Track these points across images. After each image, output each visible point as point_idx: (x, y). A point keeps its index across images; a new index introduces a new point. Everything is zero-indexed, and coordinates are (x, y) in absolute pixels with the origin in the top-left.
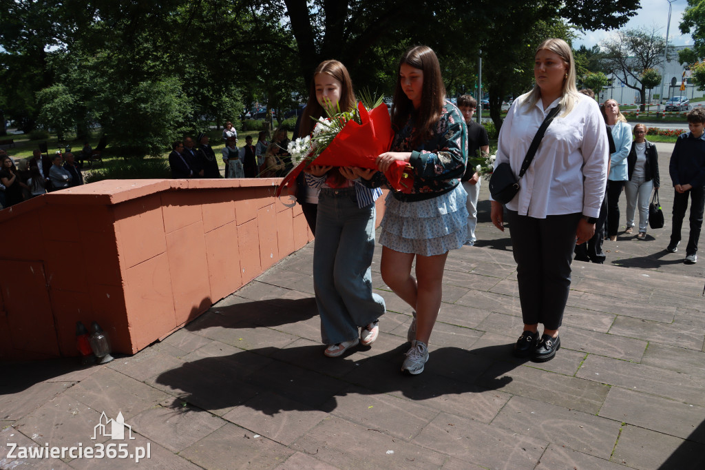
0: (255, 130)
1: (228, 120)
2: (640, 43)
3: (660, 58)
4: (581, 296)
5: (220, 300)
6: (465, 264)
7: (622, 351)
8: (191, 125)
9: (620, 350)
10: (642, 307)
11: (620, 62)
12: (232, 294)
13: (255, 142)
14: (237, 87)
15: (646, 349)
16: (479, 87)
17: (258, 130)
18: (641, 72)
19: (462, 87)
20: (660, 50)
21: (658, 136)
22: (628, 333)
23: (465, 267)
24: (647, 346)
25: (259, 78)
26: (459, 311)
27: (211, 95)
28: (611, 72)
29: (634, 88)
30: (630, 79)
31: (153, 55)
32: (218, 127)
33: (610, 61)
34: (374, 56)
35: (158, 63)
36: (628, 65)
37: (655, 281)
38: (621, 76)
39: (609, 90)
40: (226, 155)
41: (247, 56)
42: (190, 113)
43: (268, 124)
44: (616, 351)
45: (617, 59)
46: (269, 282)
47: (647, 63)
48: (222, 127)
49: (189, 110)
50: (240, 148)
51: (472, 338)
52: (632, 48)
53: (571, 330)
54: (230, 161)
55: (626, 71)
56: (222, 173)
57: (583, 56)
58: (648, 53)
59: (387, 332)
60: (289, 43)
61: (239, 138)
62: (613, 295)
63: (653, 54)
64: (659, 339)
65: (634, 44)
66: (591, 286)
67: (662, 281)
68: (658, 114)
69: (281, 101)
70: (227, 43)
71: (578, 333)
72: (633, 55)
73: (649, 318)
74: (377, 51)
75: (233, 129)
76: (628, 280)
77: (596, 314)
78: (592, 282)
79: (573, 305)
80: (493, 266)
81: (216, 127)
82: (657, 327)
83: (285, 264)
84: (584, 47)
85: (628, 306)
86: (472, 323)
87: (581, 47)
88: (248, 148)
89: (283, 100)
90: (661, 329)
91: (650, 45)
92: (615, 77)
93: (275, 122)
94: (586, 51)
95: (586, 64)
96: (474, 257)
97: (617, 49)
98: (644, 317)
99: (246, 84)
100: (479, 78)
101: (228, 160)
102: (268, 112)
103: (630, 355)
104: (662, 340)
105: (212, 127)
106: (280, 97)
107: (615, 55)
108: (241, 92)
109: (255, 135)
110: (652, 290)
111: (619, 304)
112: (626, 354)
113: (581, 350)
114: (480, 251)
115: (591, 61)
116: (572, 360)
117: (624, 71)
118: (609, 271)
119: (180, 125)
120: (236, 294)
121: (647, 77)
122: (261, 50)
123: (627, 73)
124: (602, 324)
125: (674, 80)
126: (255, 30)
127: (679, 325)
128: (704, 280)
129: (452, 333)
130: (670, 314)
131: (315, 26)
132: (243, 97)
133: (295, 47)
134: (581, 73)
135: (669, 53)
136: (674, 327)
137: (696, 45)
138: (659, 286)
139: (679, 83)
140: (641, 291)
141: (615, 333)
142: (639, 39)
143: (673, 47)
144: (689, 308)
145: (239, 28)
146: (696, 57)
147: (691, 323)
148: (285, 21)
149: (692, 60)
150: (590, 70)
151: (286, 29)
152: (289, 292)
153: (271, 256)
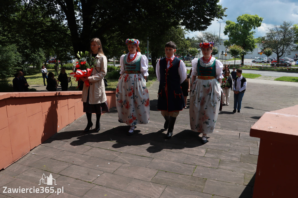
0: (51, 68)
2: (210, 37)
3: (217, 43)
4: (192, 141)
6: (144, 129)
7: (210, 164)
8: (21, 67)
9: (209, 163)
10: (217, 145)
12: (40, 145)
14: (43, 50)
15: (219, 162)
16: (147, 53)
17: (52, 69)
20: (217, 40)
22: (212, 156)
23: (143, 130)
24: (220, 161)
25: (53, 46)
26: (142, 149)
32: (34, 67)
37: (221, 133)
39: (199, 55)
43: (57, 67)
44: (208, 164)
49: (20, 59)
51: (148, 161)
52: (207, 39)
53: (189, 156)
59: (111, 160)
60: (67, 31)
63: (215, 42)
64: (224, 158)
67: (225, 133)
71: (192, 157)
73: (220, 149)
77: (198, 148)
79: (190, 145)
80: (156, 129)
82: (223, 153)
83: (65, 130)
85: (211, 144)
86: (148, 155)
87: (188, 38)
90: (224, 153)
91: (213, 38)
93: (60, 65)
94: (190, 39)
95: (190, 44)
99: (47, 49)
100: (147, 49)
102: (57, 61)
103: (214, 165)
105: (31, 67)
106: (62, 55)
108: (44, 52)
110: (220, 137)
111: (208, 144)
112: (212, 165)
113: (194, 164)
115: (192, 43)
116: (190, 169)
120: (42, 144)
122: (54, 34)
124: (202, 152)
125: (223, 52)
126: (51, 25)
127: (231, 151)
128: (239, 132)
129: (139, 159)
130: (227, 147)
131: (79, 25)
132: (45, 54)
133: (70, 33)
134: (188, 48)
135: (220, 42)
136: (229, 152)
137: (230, 39)
138: (223, 136)
139: (224, 53)
140: (216, 138)
141: (207, 156)
142: (209, 36)
143: (222, 39)
144: (235, 144)
145: (44, 24)
146: (230, 43)
147: (235, 150)
148: (65, 22)
149: (229, 45)
150: (192, 47)
151: (65, 26)
152: (67, 143)
153: (59, 127)
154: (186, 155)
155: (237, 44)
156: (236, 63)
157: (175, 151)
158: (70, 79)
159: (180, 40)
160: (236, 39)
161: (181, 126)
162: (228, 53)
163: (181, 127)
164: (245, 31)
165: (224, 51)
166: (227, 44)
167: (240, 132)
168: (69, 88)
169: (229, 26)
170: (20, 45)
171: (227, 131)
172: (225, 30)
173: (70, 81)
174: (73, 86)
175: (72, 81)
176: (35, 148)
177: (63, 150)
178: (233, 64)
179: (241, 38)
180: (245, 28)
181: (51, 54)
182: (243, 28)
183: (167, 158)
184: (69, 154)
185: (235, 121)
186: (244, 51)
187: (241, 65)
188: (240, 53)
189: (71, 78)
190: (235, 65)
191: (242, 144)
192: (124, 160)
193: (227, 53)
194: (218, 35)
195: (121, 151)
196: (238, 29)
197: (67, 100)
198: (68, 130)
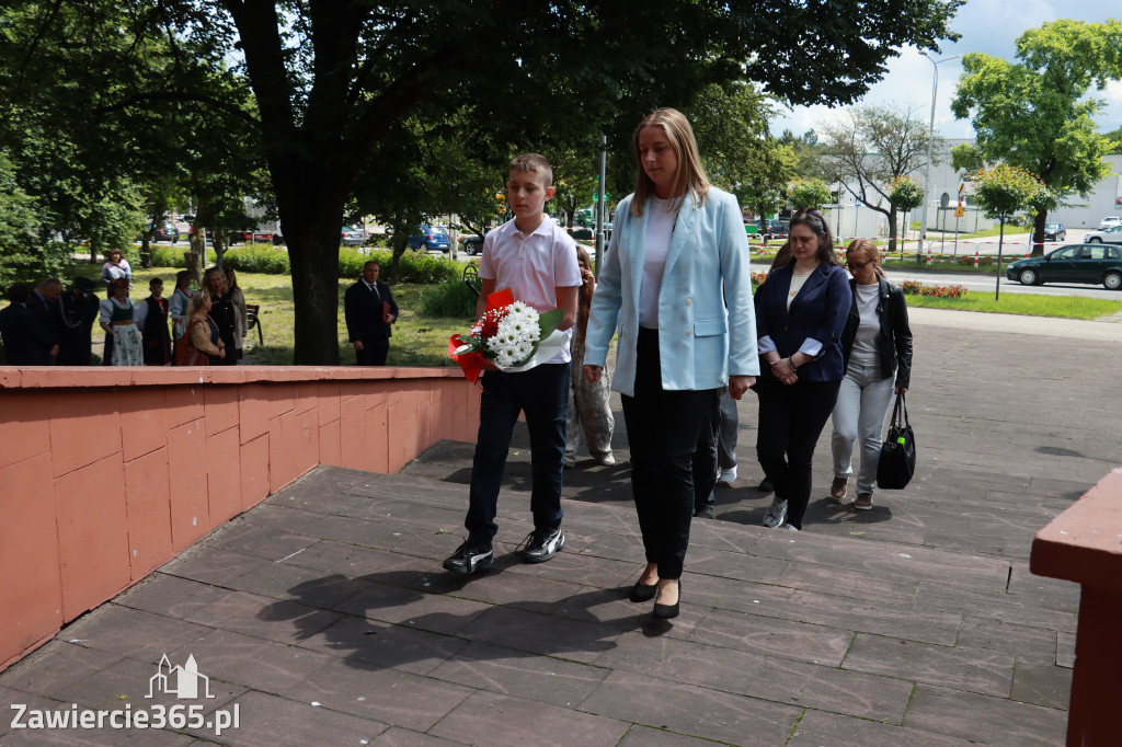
0: (169, 265)
1: (115, 245)
2: (887, 131)
3: (921, 158)
4: (789, 597)
5: (83, 615)
7: (868, 703)
8: (34, 252)
9: (862, 699)
10: (901, 617)
11: (854, 164)
12: (109, 601)
13: (168, 289)
14: (135, 181)
15: (911, 697)
16: (600, 199)
17: (177, 267)
18: (889, 182)
19: (569, 198)
20: (920, 144)
21: (920, 296)
22: (877, 666)
23: (572, 543)
24: (914, 691)
26: (562, 628)
27: (80, 195)
28: (837, 179)
29: (878, 209)
30: (870, 191)
32: (93, 255)
33: (835, 160)
34: (405, 135)
36: (866, 168)
37: (921, 566)
38: (855, 187)
39: (834, 212)
40: (107, 314)
41: (156, 121)
43: (196, 257)
44: (857, 702)
45: (847, 157)
46: (188, 574)
47: (899, 167)
48: (100, 257)
50: (139, 301)
51: (586, 683)
52: (874, 139)
53: (771, 662)
54: (116, 327)
55: (863, 179)
56: (98, 349)
57: (788, 148)
58: (900, 149)
59: (423, 673)
60: (242, 101)
61: (134, 281)
62: (848, 593)
63: (909, 151)
64: (932, 676)
65: (877, 133)
66: (807, 577)
67: (934, 566)
68: (919, 256)
69: (222, 214)
70: (115, 92)
71: (785, 669)
72: (876, 150)
73: (915, 636)
74: (413, 126)
75: (124, 263)
76: (873, 565)
77: (817, 631)
78: (808, 570)
79: (776, 614)
80: (626, 540)
81: (88, 257)
82: (929, 654)
83: (221, 537)
84: (790, 134)
85: (875, 614)
86: (586, 653)
87: (785, 134)
88: (155, 305)
89: (227, 213)
90: (936, 657)
91: (903, 135)
92: (844, 188)
93: (210, 252)
94: (794, 140)
95: (794, 164)
96: (589, 524)
97: (848, 140)
98: (904, 636)
99: (153, 178)
100: (600, 180)
101: (111, 325)
102: (196, 233)
103: (882, 709)
104: (941, 678)
105: (79, 256)
106: (220, 205)
107: (845, 150)
108: (141, 191)
109: (169, 276)
110: (917, 584)
111: (858, 611)
112: (875, 707)
113: (793, 702)
114: (601, 512)
115: (803, 159)
116: (775, 722)
117: (859, 178)
118: (839, 547)
120: (117, 600)
121: (900, 191)
122: (184, 112)
123: (865, 183)
124: (830, 649)
125: (945, 197)
126: (174, 71)
127: (966, 649)
128: (1008, 563)
129: (548, 673)
130: (950, 629)
131: (294, 72)
132: (146, 201)
133: (254, 110)
134: (783, 180)
135: (935, 150)
136: (959, 654)
137: (980, 139)
138: (929, 576)
139: (953, 203)
140: (898, 585)
141: (854, 667)
142: (885, 124)
143: (942, 140)
144: (984, 616)
145: (141, 65)
146: (980, 159)
147: (987, 645)
148: (234, 58)
149: (973, 164)
150: (801, 175)
151: (236, 75)
152: (229, 595)
153: (194, 523)
154: (757, 658)
155: (1014, 161)
156: (1007, 251)
157: (707, 641)
158: (256, 313)
159: (748, 140)
160: (1011, 136)
161: (740, 529)
162: (969, 201)
163: (740, 532)
164: (1053, 98)
165: (953, 193)
166: (965, 160)
167: (1011, 562)
168: (252, 353)
169: (975, 77)
171: (948, 556)
172: (957, 98)
173: (256, 320)
174: (266, 343)
175: (262, 323)
177: (211, 624)
178: (993, 251)
179: (1032, 131)
180: (1053, 87)
181: (170, 199)
182: (1046, 85)
183: (672, 671)
184: (234, 645)
185: (993, 510)
186: (1048, 194)
187: (1031, 256)
188: (1030, 204)
189: (257, 308)
190: (1001, 258)
191: (1022, 619)
192: (479, 673)
193: (964, 204)
194: (927, 121)
195: (469, 637)
196: (1021, 89)
197: (236, 403)
198: (234, 538)
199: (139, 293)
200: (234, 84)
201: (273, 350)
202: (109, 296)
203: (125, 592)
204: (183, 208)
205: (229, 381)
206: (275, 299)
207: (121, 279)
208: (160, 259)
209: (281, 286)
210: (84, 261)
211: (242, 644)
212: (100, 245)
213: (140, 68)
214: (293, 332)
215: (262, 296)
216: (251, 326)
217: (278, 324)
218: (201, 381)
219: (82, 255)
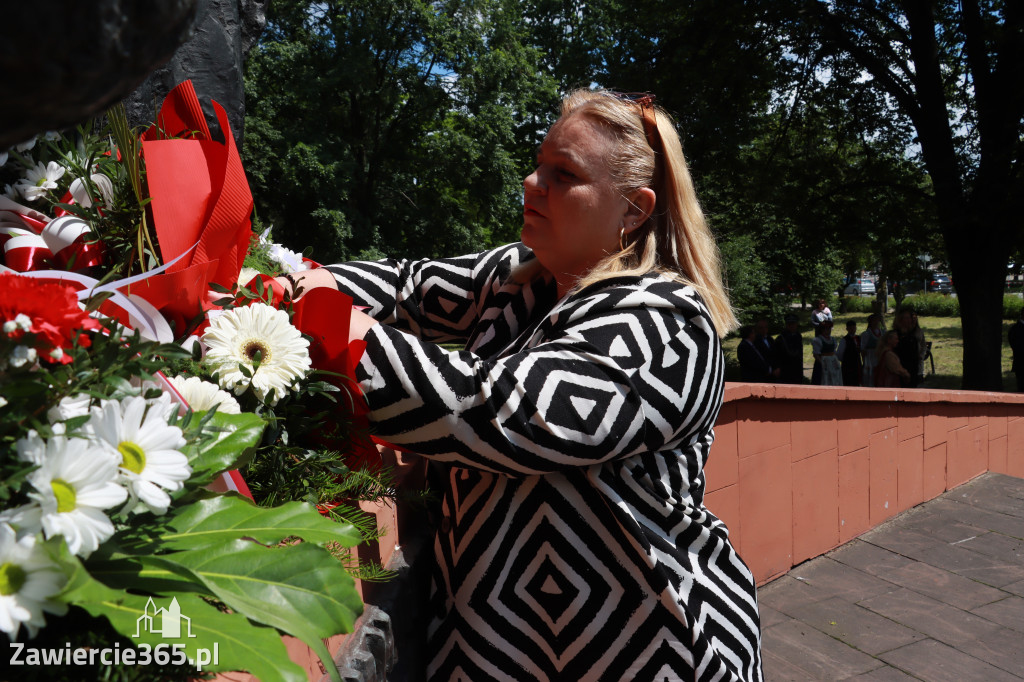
0: (859, 311)
1: (821, 296)
8: (766, 303)
12: (823, 555)
14: (836, 248)
17: (865, 312)
25: (871, 235)
31: (719, 205)
32: (804, 305)
35: (723, 216)
40: (818, 348)
42: (765, 285)
43: (880, 305)
46: (881, 544)
48: (809, 305)
49: (765, 282)
50: (839, 338)
54: (824, 357)
60: (918, 182)
61: (835, 322)
75: (827, 310)
81: (801, 305)
83: (907, 519)
88: (850, 339)
99: (849, 245)
101: (820, 356)
105: (795, 305)
106: (903, 264)
108: (840, 256)
109: (861, 320)
119: (751, 302)
120: (828, 555)
122: (876, 194)
126: (866, 164)
131: (963, 155)
132: (844, 262)
133: (929, 187)
145: (842, 164)
148: (913, 151)
151: (915, 163)
152: (912, 564)
153: (886, 506)
158: (929, 347)
170: (764, 237)
174: (936, 372)
175: (934, 356)
176: (805, 561)
177: (899, 583)
184: (916, 602)
189: (930, 344)
197: (921, 417)
198: (917, 521)
199: (839, 331)
200: (913, 169)
201: (943, 378)
202: (817, 335)
203: (834, 550)
204: (870, 268)
205: (917, 400)
206: (945, 337)
207: (825, 321)
208: (853, 306)
209: (949, 326)
210: (798, 308)
211: (922, 602)
212: (810, 297)
213: (842, 166)
214: (961, 364)
215: (933, 334)
216: (926, 358)
217: (948, 358)
218: (896, 399)
219: (796, 305)
